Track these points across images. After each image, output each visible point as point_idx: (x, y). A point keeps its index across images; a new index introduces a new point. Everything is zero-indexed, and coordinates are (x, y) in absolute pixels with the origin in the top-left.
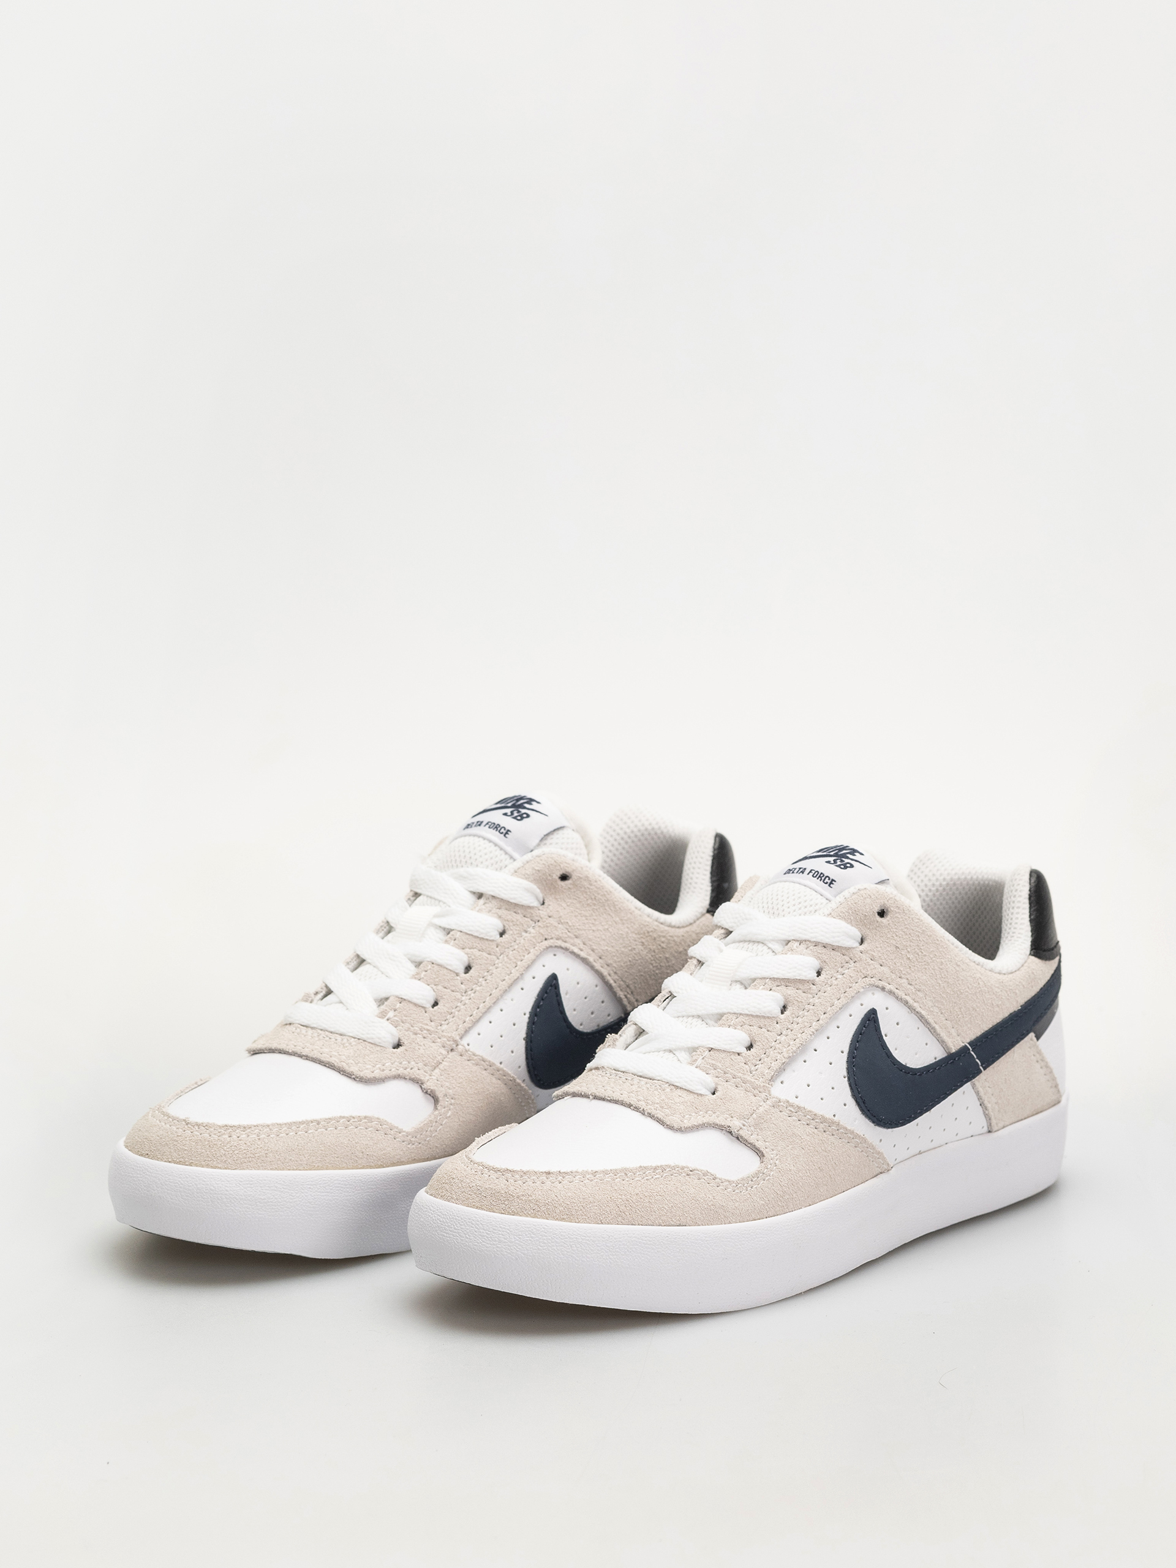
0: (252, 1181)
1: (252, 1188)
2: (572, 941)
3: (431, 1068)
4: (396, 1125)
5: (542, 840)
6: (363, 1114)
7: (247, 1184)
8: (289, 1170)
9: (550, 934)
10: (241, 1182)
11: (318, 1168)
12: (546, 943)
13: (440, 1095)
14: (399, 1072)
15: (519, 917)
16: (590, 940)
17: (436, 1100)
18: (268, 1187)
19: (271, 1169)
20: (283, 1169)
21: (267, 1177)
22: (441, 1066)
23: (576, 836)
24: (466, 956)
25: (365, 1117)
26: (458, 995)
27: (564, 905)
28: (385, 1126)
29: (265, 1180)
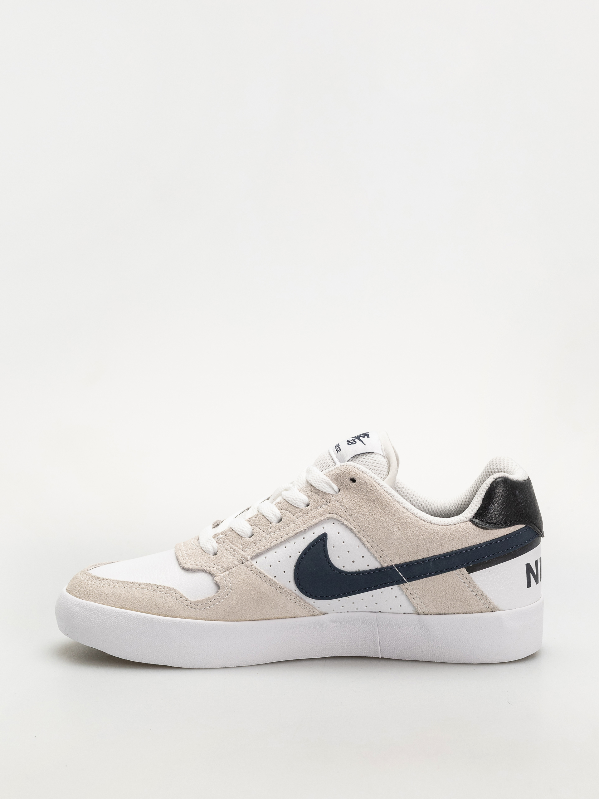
0: (85, 607)
1: (84, 611)
2: (345, 517)
3: (224, 570)
4: (185, 596)
5: (354, 457)
6: (167, 585)
7: (83, 608)
8: (110, 606)
9: (332, 511)
10: (81, 606)
11: (126, 609)
12: (329, 515)
13: (221, 586)
14: (205, 568)
15: (318, 497)
16: (358, 519)
17: (219, 587)
18: (93, 612)
19: (100, 603)
20: (106, 605)
21: (93, 606)
22: (230, 571)
23: (385, 461)
24: (280, 514)
25: (168, 588)
26: (265, 534)
27: (349, 496)
28: (177, 595)
29: (92, 608)
